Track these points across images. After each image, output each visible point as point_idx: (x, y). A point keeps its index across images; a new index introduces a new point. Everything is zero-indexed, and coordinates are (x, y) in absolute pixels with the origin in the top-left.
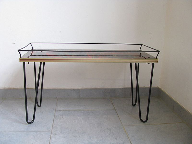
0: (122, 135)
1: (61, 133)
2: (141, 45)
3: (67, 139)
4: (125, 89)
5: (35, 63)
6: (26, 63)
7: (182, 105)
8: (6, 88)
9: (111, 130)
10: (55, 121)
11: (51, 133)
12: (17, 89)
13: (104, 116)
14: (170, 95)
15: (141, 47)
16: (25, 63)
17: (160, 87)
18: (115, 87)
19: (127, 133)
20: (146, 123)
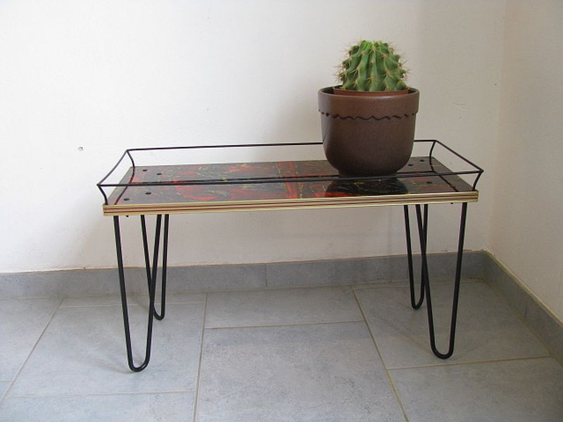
0: (383, 398)
1: (222, 396)
2: (432, 143)
3: (240, 413)
4: (390, 260)
5: (143, 217)
6: (122, 218)
7: (548, 308)
8: (65, 269)
9: (353, 383)
10: (203, 362)
11: (196, 397)
12: (96, 269)
13: (335, 342)
14: (516, 277)
15: (433, 147)
16: (117, 217)
17: (489, 251)
18: (364, 256)
19: (397, 392)
20: (448, 361)
